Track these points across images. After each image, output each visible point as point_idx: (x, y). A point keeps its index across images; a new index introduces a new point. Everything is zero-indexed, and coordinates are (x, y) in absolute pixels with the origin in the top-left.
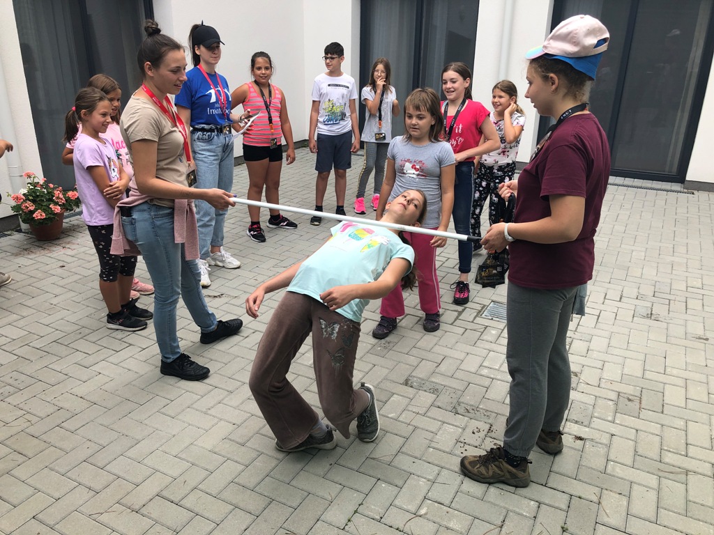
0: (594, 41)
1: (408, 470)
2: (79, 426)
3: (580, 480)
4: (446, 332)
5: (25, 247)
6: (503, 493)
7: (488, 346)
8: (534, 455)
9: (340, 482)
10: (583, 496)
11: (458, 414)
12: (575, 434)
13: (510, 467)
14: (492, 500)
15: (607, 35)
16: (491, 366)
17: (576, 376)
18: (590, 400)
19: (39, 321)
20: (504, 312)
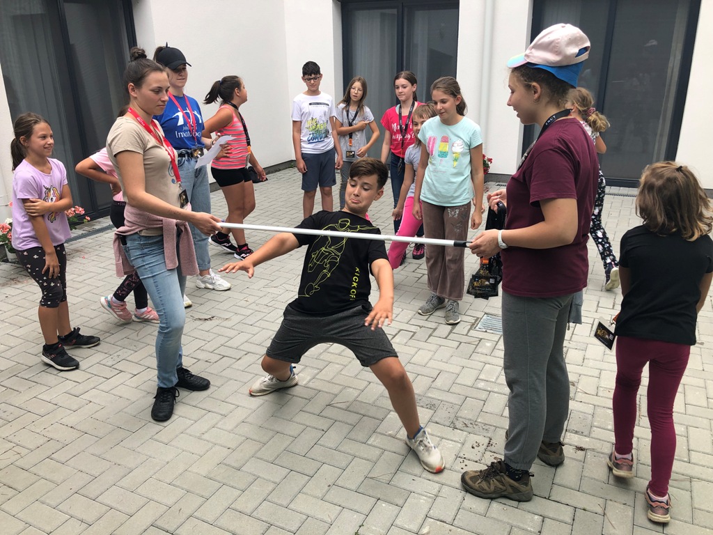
0: (576, 50)
1: (408, 489)
2: (71, 457)
3: (583, 492)
4: (440, 346)
5: (13, 277)
6: (505, 508)
7: (483, 358)
8: (536, 468)
9: (339, 503)
10: (587, 508)
11: (457, 428)
12: (576, 444)
13: (512, 481)
14: (495, 516)
15: (588, 44)
16: (487, 379)
17: (574, 385)
18: (589, 409)
19: (27, 351)
20: (499, 324)
